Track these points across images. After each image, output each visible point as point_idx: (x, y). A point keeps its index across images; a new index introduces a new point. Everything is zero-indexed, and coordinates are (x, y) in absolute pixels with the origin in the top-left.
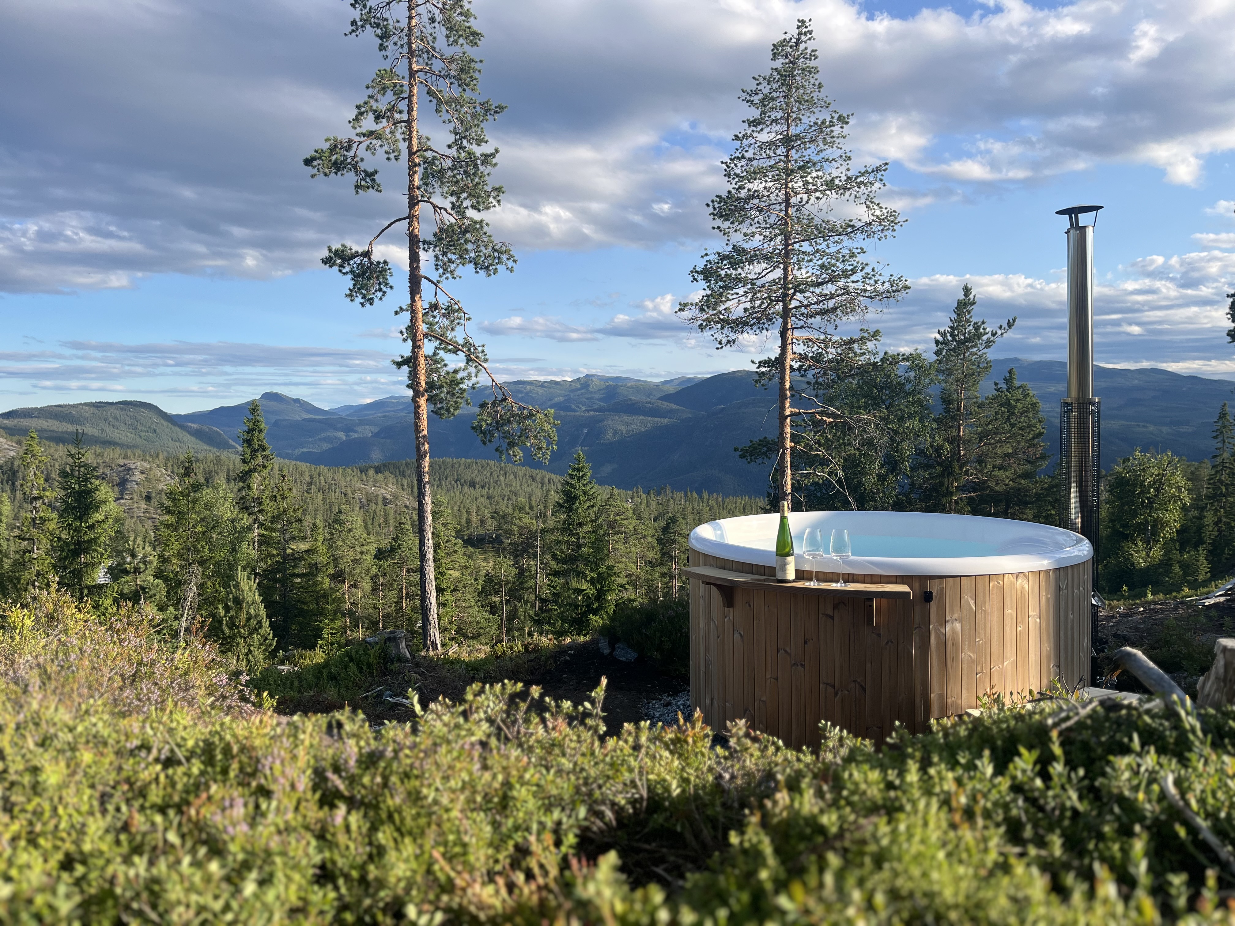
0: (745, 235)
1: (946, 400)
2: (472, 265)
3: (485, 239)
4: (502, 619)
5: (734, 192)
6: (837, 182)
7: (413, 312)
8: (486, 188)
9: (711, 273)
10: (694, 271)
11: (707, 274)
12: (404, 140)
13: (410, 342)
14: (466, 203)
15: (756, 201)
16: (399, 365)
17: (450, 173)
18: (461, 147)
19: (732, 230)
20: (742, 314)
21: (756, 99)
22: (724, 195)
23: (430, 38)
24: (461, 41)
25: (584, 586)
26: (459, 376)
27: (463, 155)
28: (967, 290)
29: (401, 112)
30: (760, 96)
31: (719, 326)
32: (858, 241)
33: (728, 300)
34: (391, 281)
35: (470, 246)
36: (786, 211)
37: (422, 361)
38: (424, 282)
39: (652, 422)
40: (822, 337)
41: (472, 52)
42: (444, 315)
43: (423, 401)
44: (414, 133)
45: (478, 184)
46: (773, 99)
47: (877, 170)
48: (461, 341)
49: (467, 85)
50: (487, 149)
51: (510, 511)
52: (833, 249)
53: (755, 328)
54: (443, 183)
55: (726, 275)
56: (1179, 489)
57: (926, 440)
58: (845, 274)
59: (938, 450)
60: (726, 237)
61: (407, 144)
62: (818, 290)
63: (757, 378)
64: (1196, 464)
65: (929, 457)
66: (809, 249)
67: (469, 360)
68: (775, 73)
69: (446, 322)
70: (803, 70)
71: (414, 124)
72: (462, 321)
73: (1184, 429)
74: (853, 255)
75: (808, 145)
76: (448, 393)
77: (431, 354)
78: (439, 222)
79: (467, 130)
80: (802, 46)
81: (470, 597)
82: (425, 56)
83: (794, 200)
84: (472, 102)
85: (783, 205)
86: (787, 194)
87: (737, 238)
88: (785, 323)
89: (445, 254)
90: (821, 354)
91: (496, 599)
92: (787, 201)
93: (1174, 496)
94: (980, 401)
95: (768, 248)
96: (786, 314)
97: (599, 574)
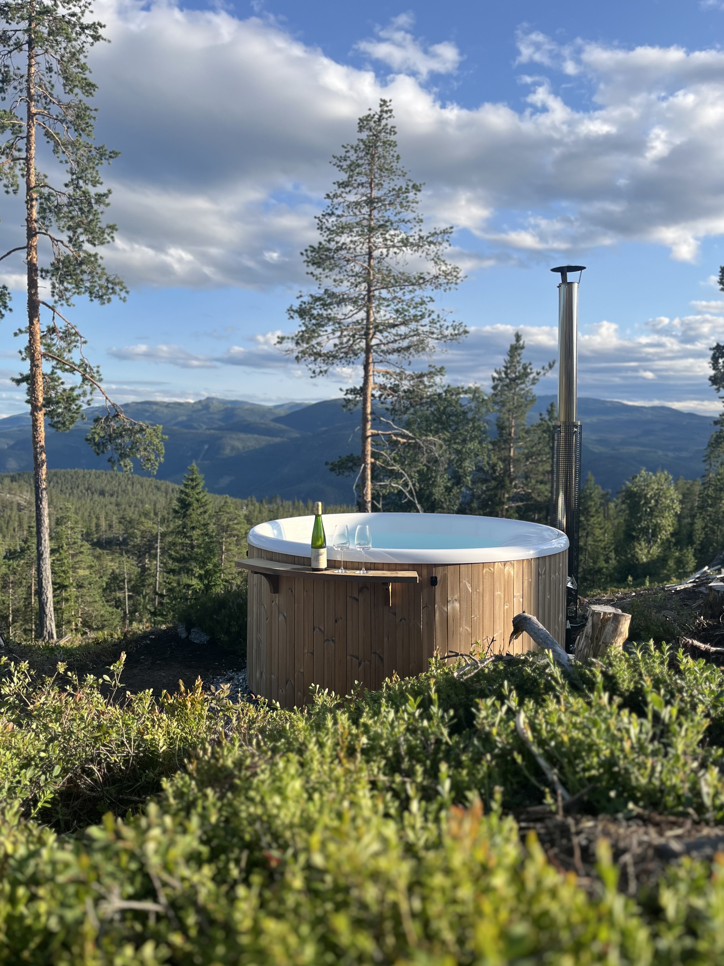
0: (335, 281)
1: (501, 427)
2: (87, 294)
3: (99, 271)
4: (125, 613)
5: (324, 243)
6: (411, 240)
7: (32, 334)
8: (99, 224)
9: (305, 313)
10: (290, 309)
11: (302, 313)
12: (23, 175)
13: (28, 361)
14: (82, 238)
15: (344, 252)
16: (18, 382)
17: (65, 209)
18: (78, 187)
19: (323, 276)
20: (332, 348)
21: (345, 164)
22: (316, 245)
23: (48, 85)
24: (76, 90)
25: (194, 582)
26: (75, 393)
27: (79, 193)
28: (518, 337)
29: (19, 150)
30: (348, 162)
31: (312, 358)
32: (427, 292)
33: (319, 336)
34: (9, 304)
35: (85, 277)
36: (369, 262)
37: (40, 379)
38: (42, 307)
39: (265, 440)
40: (398, 371)
41: (87, 101)
42: (61, 338)
43: (40, 416)
44: (32, 170)
45: (92, 221)
46: (359, 166)
47: (444, 232)
48: (78, 362)
49: (83, 130)
50: (101, 189)
51: (135, 516)
52: (408, 297)
53: (343, 361)
54: (59, 219)
55: (318, 315)
56: (672, 500)
57: (484, 458)
58: (416, 318)
59: (493, 467)
60: (318, 282)
61: (25, 179)
62: (394, 331)
63: (344, 403)
64: (690, 481)
65: (486, 473)
66: (389, 296)
67: (85, 379)
68: (361, 144)
69: (63, 344)
70: (384, 143)
71: (32, 162)
72: (79, 344)
73: (684, 454)
74: (423, 303)
75: (388, 207)
76: (65, 408)
77: (49, 372)
78: (57, 253)
79: (83, 171)
80: (384, 122)
81: (95, 594)
82: (44, 101)
83: (376, 253)
84: (88, 146)
85: (367, 257)
86: (370, 248)
87: (328, 283)
88: (367, 358)
89: (61, 282)
90: (397, 386)
91: (119, 594)
92: (370, 254)
93: (668, 506)
94: (526, 428)
95: (354, 293)
96: (368, 349)
97: (207, 571)
